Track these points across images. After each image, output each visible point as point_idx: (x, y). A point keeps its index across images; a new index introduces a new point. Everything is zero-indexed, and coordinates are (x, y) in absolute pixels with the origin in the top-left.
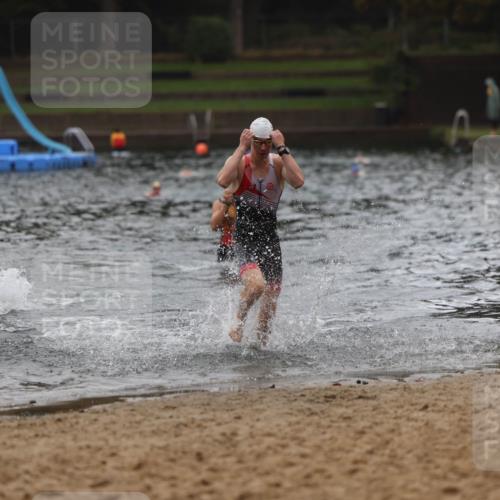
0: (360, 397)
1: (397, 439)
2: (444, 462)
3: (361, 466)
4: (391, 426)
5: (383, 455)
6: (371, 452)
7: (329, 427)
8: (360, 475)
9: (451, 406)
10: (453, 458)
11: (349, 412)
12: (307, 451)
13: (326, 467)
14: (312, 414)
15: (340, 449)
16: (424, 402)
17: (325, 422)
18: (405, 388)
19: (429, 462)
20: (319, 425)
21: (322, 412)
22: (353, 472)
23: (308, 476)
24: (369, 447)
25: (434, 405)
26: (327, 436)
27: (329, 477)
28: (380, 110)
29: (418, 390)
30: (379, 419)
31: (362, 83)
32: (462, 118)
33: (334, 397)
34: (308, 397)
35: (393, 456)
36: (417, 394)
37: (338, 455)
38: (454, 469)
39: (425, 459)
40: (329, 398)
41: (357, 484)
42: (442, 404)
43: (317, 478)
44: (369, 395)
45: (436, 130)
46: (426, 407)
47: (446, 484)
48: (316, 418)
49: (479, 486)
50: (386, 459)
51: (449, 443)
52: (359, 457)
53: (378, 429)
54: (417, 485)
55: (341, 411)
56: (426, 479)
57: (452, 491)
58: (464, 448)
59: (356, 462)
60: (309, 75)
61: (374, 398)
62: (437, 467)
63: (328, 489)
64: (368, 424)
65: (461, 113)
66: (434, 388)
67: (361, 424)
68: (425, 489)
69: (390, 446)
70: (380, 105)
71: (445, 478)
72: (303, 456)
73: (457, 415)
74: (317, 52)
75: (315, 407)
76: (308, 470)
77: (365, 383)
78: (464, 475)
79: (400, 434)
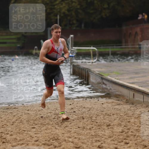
0: (14, 108)
1: (22, 117)
2: (32, 122)
3: (14, 123)
4: (21, 114)
5: (19, 121)
6: (17, 120)
7: (8, 115)
8: (14, 125)
9: (34, 110)
10: (34, 121)
11: (12, 112)
12: (3, 120)
13: (7, 123)
14: (4, 112)
15: (10, 120)
16: (28, 109)
17: (7, 114)
18: (24, 106)
19: (29, 122)
20: (5, 114)
21: (6, 112)
22: (13, 124)
23: (3, 125)
24: (16, 119)
25: (30, 110)
26: (7, 117)
27: (8, 125)
28: (19, 47)
29: (26, 107)
30: (18, 113)
31: (14, 41)
32: (36, 49)
33: (8, 108)
34: (3, 108)
35: (21, 121)
36: (27, 107)
37: (9, 121)
38: (34, 123)
39: (28, 121)
40: (7, 109)
41: (13, 127)
42: (32, 109)
43: (5, 126)
44: (16, 108)
45: (30, 51)
46: (28, 110)
47: (33, 127)
48: (4, 113)
49: (39, 127)
50: (20, 121)
51: (33, 118)
52: (14, 121)
53: (18, 115)
54: (26, 127)
55: (10, 111)
56: (28, 125)
57: (34, 128)
58: (36, 119)
59: (13, 122)
60: (3, 39)
61: (17, 108)
62: (31, 123)
63: (7, 128)
64: (16, 114)
65: (36, 47)
66: (30, 106)
67: (14, 114)
68: (28, 128)
69: (20, 119)
70: (19, 45)
71: (32, 125)
72: (2, 121)
73: (35, 112)
74: (4, 34)
75: (4, 111)
76: (3, 124)
77: (15, 105)
78: (36, 124)
79: (23, 116)
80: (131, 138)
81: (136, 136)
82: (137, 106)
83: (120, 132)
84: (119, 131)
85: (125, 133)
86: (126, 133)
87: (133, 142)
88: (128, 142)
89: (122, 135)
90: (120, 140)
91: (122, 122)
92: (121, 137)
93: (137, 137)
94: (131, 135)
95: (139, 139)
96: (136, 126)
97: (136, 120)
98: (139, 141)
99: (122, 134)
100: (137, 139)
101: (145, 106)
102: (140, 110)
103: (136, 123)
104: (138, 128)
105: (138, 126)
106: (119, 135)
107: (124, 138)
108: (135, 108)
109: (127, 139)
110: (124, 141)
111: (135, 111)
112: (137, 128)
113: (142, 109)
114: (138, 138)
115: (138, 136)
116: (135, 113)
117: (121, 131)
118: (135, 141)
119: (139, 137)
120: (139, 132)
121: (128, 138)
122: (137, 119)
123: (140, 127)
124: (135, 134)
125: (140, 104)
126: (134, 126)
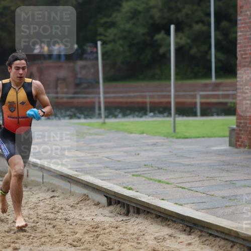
80: (23, 240)
81: (31, 237)
82: (33, 189)
83: (5, 231)
84: (4, 229)
85: (13, 232)
86: (15, 233)
87: (26, 247)
88: (18, 248)
89: (8, 236)
90: (6, 245)
91: (9, 215)
92: (7, 239)
93: (32, 239)
94: (23, 236)
95: (36, 242)
96: (32, 221)
97: (31, 212)
98: (35, 244)
99: (8, 234)
100: (32, 242)
101: (45, 190)
102: (37, 196)
103: (31, 217)
104: (35, 224)
105: (33, 222)
106: (4, 237)
107: (12, 241)
108: (30, 192)
109: (16, 243)
110: (13, 245)
111: (29, 197)
112: (33, 225)
113: (40, 194)
114: (34, 241)
115: (34, 237)
116: (30, 200)
117: (6, 229)
118: (30, 244)
119: (36, 238)
120: (36, 230)
121: (18, 241)
122: (34, 210)
123: (37, 223)
124: (30, 234)
125: (38, 186)
126: (29, 222)
